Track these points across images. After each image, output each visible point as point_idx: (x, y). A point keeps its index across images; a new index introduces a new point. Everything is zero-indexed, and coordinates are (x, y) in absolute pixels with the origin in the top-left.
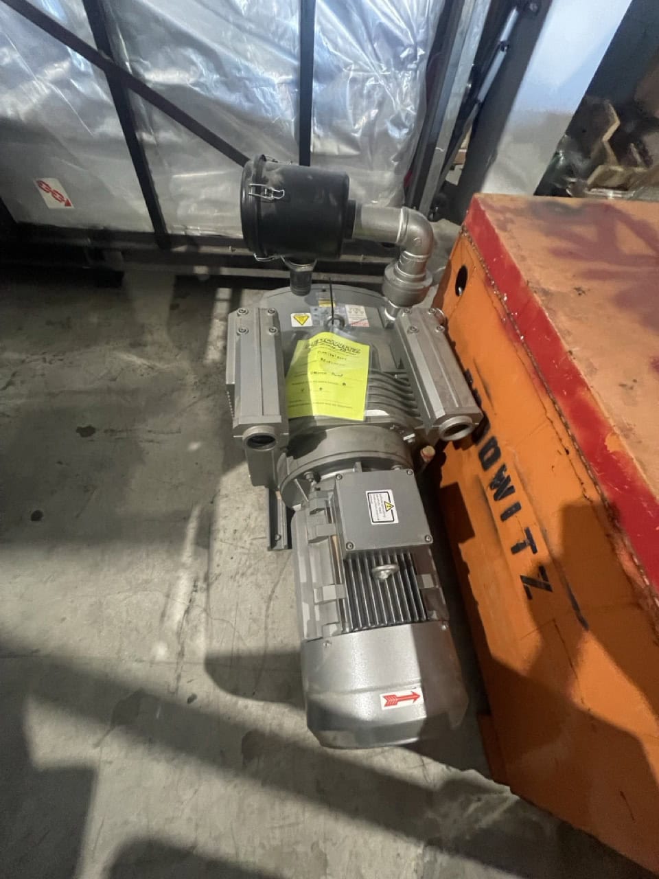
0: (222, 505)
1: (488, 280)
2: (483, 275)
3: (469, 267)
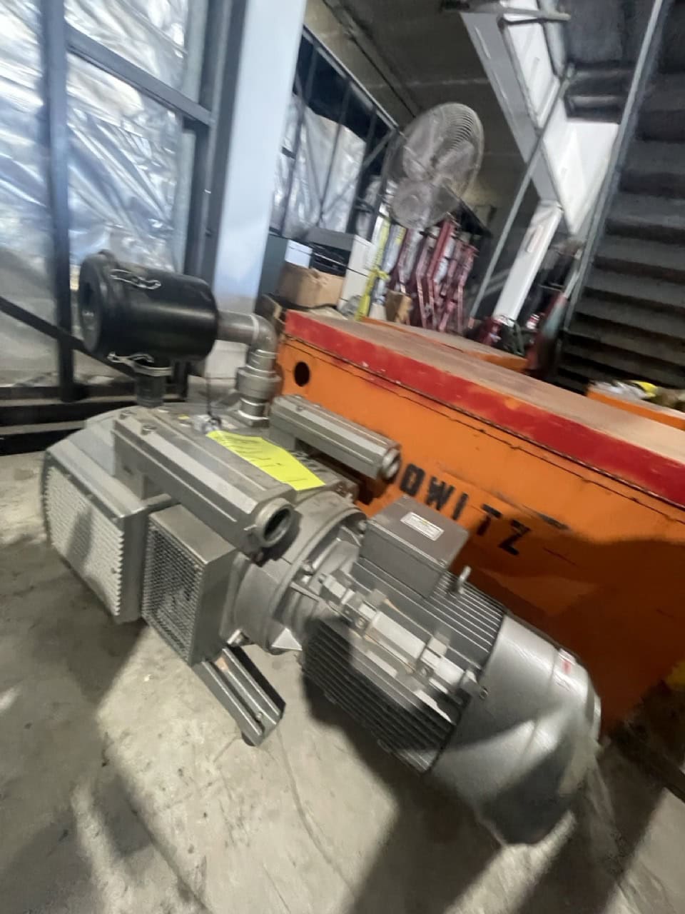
0: (128, 754)
1: (339, 361)
2: (329, 359)
3: (307, 360)
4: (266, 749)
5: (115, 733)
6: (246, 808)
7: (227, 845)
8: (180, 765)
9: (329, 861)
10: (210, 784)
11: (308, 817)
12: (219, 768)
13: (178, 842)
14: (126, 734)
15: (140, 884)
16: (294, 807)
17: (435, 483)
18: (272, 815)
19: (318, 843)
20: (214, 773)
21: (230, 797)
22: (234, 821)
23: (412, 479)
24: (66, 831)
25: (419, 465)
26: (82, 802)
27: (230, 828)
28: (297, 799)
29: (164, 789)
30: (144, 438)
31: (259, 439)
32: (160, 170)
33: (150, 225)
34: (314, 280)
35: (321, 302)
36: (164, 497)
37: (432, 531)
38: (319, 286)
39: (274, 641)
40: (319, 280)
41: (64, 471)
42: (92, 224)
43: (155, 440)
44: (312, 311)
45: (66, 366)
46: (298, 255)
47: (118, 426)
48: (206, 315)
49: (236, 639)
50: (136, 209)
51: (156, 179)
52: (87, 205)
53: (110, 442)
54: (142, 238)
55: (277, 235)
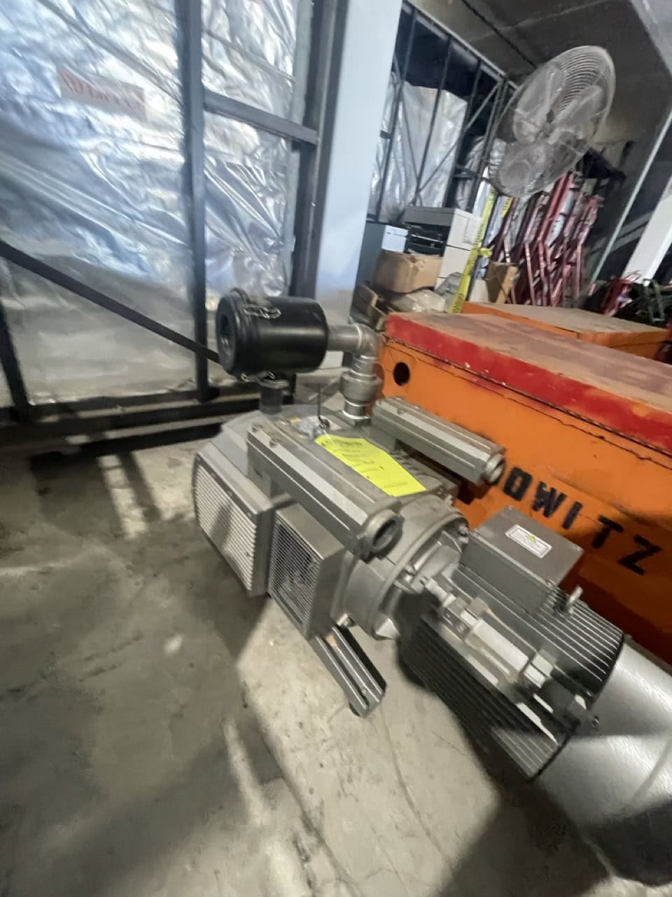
1: (440, 361)
2: (431, 360)
3: (407, 361)
4: (370, 721)
5: (251, 681)
6: (355, 769)
7: (339, 794)
8: (300, 720)
9: (428, 834)
10: (324, 741)
11: (408, 788)
12: (331, 728)
13: (302, 780)
14: (259, 685)
15: (274, 808)
16: (396, 778)
17: (544, 489)
18: (377, 780)
19: (418, 814)
20: (329, 734)
21: (341, 755)
22: (345, 777)
23: (518, 483)
24: (222, 754)
25: (525, 468)
26: (231, 734)
27: (342, 781)
28: (399, 773)
29: (289, 736)
30: (272, 450)
31: (362, 440)
32: (274, 193)
33: (265, 244)
34: (412, 265)
35: (417, 286)
36: (286, 497)
37: (539, 547)
38: (416, 269)
39: (379, 627)
40: (416, 264)
41: (210, 471)
42: (220, 252)
43: (280, 451)
44: (408, 296)
45: (202, 373)
46: (394, 240)
47: (251, 438)
48: (317, 332)
49: (344, 622)
50: (255, 233)
51: (270, 203)
52: (216, 237)
53: (245, 448)
54: (258, 256)
55: (375, 222)
